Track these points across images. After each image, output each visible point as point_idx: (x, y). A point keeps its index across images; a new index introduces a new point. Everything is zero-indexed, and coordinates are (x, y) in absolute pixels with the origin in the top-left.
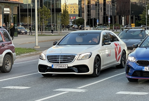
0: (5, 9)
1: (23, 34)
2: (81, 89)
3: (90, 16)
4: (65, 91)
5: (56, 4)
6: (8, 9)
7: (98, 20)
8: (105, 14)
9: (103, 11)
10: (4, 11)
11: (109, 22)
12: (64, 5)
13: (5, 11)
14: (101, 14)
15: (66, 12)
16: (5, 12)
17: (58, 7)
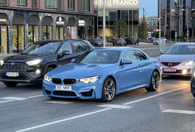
0: (80, 22)
1: (100, 46)
2: (127, 105)
3: (170, 29)
4: (108, 108)
5: (133, 16)
6: (83, 22)
7: (176, 32)
8: (184, 26)
9: (182, 23)
10: (78, 23)
11: (188, 35)
12: (142, 17)
13: (80, 23)
14: (181, 26)
15: (144, 24)
16: (80, 25)
17: (135, 19)
